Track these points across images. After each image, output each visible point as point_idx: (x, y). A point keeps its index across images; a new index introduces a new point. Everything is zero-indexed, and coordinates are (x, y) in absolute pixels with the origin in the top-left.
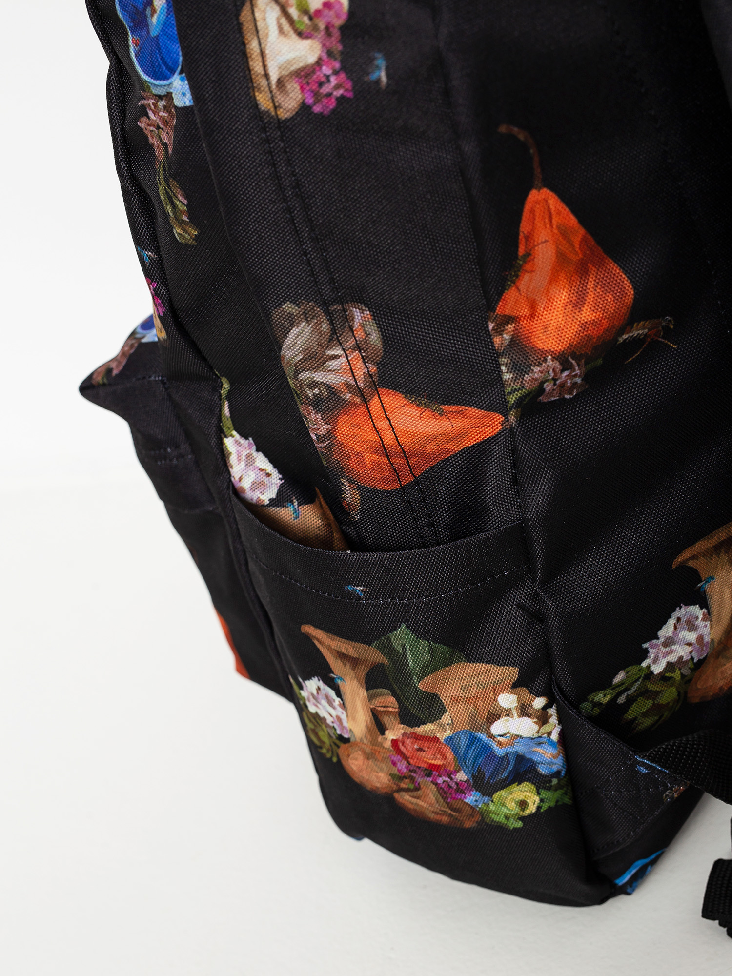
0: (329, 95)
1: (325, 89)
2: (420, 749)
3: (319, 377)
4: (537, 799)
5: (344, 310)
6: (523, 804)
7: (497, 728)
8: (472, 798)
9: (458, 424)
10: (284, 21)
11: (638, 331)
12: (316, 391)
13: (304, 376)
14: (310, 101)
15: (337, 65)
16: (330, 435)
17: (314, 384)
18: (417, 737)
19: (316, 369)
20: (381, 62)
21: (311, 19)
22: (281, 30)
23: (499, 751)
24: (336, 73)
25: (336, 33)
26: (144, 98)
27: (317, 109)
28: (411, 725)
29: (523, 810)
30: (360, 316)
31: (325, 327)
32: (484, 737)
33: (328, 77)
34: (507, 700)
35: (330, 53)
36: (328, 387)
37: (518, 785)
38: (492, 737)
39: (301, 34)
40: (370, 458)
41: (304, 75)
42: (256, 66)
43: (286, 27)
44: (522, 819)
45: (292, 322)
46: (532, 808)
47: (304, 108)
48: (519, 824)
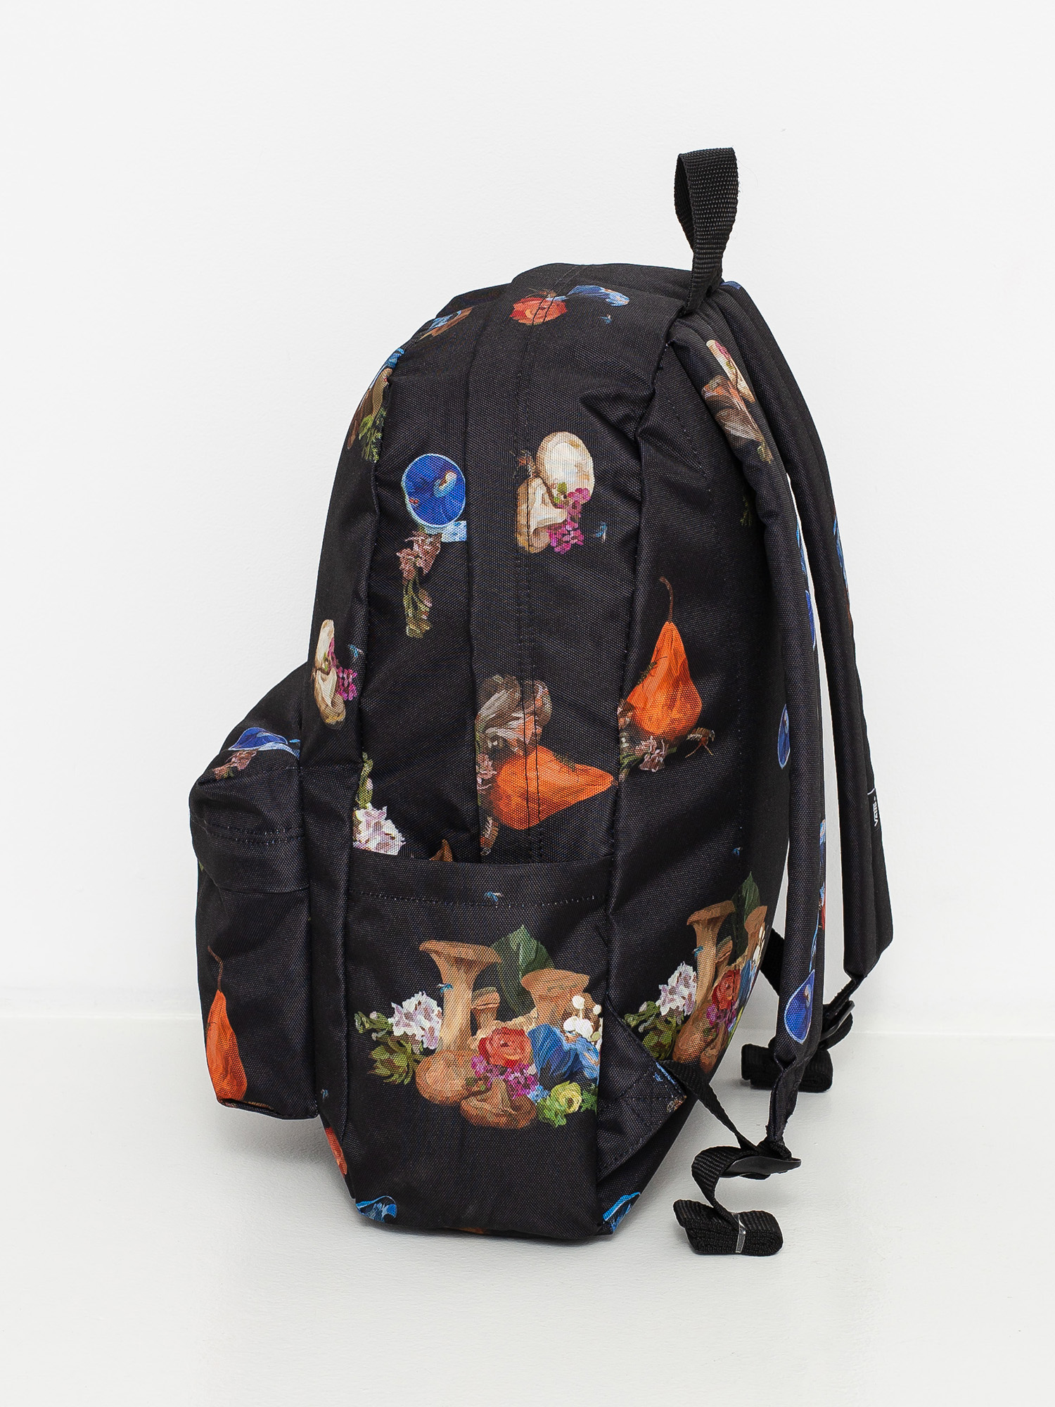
0: (567, 542)
1: (566, 538)
2: (505, 1045)
3: (501, 732)
4: (580, 1099)
5: (533, 685)
6: (570, 1102)
7: (569, 1025)
8: (534, 1094)
9: (582, 780)
10: (547, 496)
11: (697, 735)
12: (495, 743)
13: (491, 731)
14: (554, 544)
15: (576, 526)
16: (493, 780)
17: (495, 738)
18: (506, 1032)
19: (500, 726)
20: (604, 527)
21: (565, 497)
22: (543, 502)
23: (566, 1046)
24: (574, 530)
25: (579, 508)
26: (415, 536)
27: (557, 550)
28: (504, 1020)
29: (569, 1107)
30: (542, 690)
31: (517, 695)
32: (558, 1032)
33: (569, 531)
34: (579, 1002)
35: (572, 519)
36: (505, 740)
37: (570, 1083)
38: (563, 1032)
39: (556, 506)
40: (516, 800)
41: (553, 529)
42: (522, 520)
43: (547, 499)
44: (567, 1116)
45: (496, 689)
46: (575, 1107)
47: (549, 548)
48: (563, 1122)
